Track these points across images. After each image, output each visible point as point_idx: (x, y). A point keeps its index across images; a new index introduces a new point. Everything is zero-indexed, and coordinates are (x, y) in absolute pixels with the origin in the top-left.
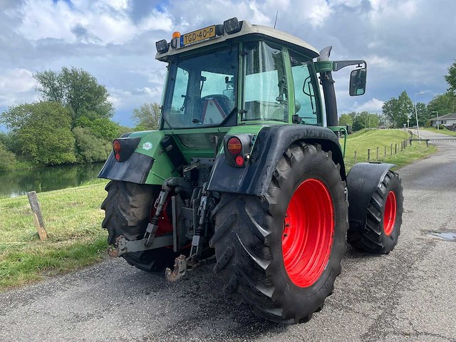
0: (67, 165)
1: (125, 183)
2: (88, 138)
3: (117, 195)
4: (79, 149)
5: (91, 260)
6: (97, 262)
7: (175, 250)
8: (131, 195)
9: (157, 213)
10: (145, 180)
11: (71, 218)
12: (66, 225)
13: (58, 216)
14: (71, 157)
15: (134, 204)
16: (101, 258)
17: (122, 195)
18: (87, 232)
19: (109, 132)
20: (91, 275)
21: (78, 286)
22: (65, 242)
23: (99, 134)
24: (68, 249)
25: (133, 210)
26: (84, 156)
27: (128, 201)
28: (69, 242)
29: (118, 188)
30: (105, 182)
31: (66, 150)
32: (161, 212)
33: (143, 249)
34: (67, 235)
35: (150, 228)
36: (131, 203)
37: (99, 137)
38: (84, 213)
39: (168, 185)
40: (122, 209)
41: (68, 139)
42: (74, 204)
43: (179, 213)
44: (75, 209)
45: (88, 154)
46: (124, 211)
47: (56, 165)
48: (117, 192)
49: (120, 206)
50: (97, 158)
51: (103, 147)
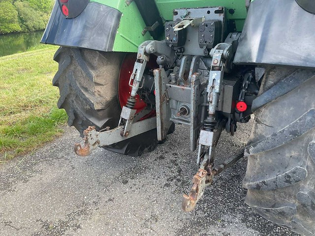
0: (15, 33)
1: (81, 50)
2: (28, 11)
3: (72, 68)
4: (22, 21)
5: (50, 136)
6: (57, 137)
7: (159, 137)
8: (93, 68)
9: (133, 93)
10: (111, 45)
11: (22, 85)
12: (18, 93)
13: (9, 83)
14: (17, 27)
15: (98, 81)
16: (61, 132)
17: (79, 68)
18: (41, 101)
19: (44, 5)
20: (54, 156)
21: (41, 172)
22: (19, 114)
23: (36, 7)
24: (24, 123)
25: (98, 88)
26: (27, 26)
27: (90, 77)
28: (23, 114)
29: (72, 57)
30: (53, 50)
31: (11, 21)
32: (139, 91)
33: (119, 139)
34: (19, 106)
35: (126, 113)
36: (95, 80)
37: (36, 9)
38: (34, 80)
39: (145, 53)
40: (83, 87)
41: (12, 12)
42: (23, 70)
43: (163, 92)
44: (24, 75)
45: (30, 24)
46: (86, 90)
47: (6, 34)
48: (71, 63)
49: (80, 83)
50: (37, 28)
51: (41, 18)
